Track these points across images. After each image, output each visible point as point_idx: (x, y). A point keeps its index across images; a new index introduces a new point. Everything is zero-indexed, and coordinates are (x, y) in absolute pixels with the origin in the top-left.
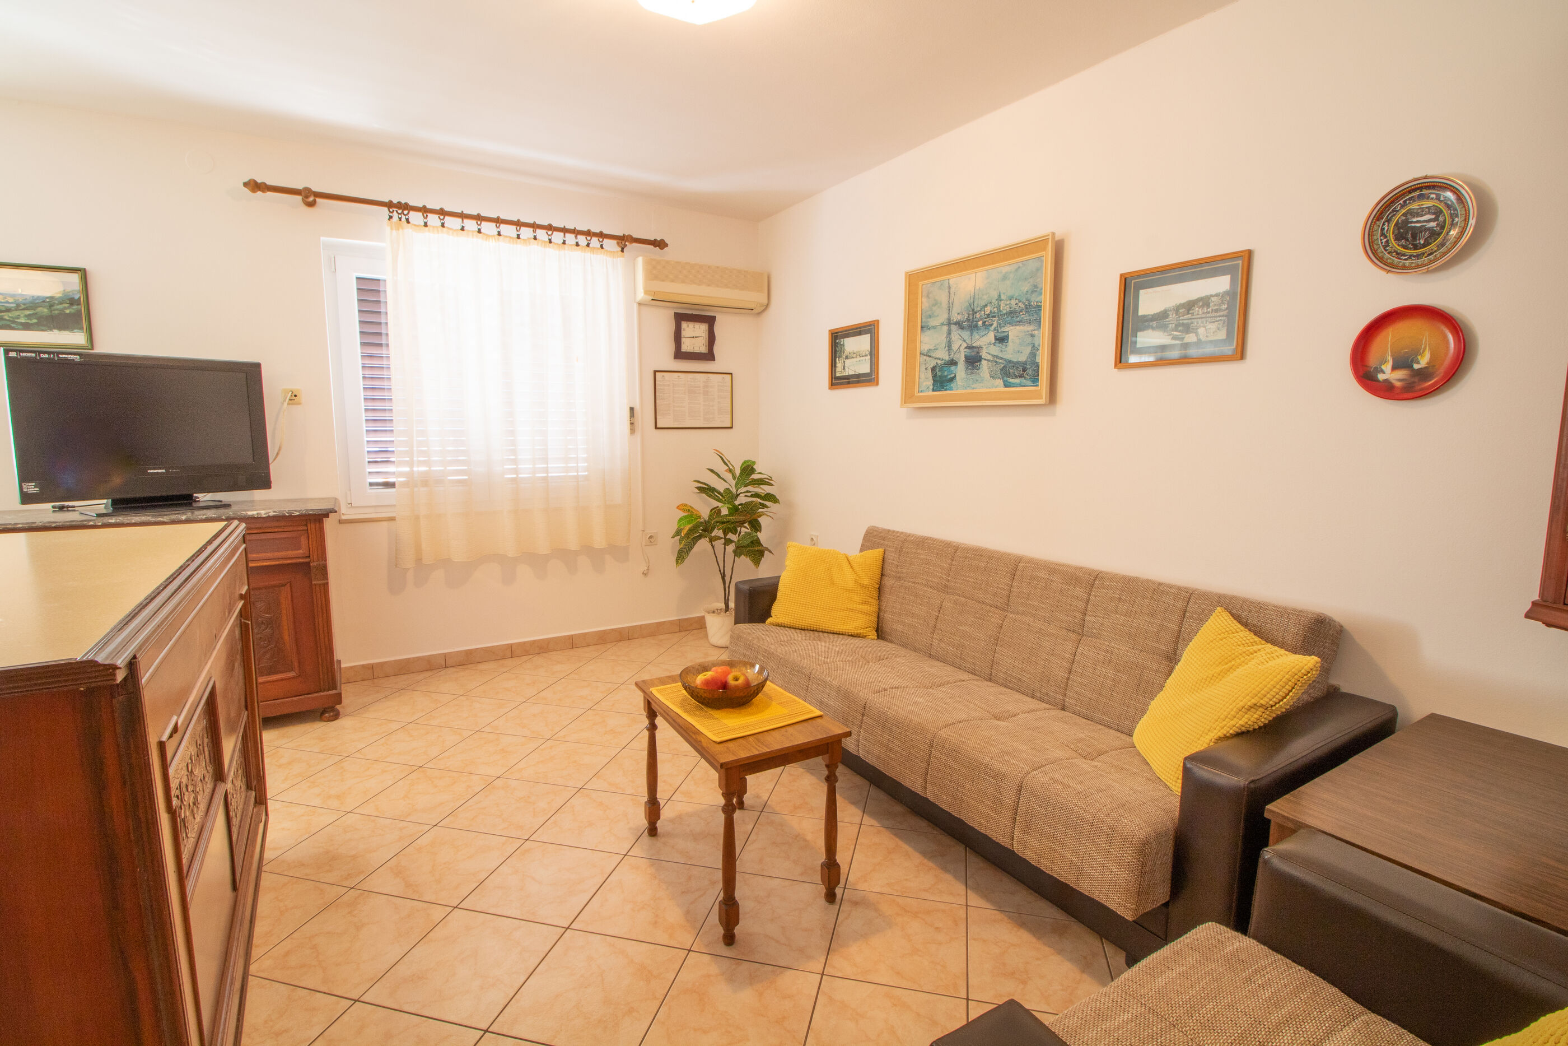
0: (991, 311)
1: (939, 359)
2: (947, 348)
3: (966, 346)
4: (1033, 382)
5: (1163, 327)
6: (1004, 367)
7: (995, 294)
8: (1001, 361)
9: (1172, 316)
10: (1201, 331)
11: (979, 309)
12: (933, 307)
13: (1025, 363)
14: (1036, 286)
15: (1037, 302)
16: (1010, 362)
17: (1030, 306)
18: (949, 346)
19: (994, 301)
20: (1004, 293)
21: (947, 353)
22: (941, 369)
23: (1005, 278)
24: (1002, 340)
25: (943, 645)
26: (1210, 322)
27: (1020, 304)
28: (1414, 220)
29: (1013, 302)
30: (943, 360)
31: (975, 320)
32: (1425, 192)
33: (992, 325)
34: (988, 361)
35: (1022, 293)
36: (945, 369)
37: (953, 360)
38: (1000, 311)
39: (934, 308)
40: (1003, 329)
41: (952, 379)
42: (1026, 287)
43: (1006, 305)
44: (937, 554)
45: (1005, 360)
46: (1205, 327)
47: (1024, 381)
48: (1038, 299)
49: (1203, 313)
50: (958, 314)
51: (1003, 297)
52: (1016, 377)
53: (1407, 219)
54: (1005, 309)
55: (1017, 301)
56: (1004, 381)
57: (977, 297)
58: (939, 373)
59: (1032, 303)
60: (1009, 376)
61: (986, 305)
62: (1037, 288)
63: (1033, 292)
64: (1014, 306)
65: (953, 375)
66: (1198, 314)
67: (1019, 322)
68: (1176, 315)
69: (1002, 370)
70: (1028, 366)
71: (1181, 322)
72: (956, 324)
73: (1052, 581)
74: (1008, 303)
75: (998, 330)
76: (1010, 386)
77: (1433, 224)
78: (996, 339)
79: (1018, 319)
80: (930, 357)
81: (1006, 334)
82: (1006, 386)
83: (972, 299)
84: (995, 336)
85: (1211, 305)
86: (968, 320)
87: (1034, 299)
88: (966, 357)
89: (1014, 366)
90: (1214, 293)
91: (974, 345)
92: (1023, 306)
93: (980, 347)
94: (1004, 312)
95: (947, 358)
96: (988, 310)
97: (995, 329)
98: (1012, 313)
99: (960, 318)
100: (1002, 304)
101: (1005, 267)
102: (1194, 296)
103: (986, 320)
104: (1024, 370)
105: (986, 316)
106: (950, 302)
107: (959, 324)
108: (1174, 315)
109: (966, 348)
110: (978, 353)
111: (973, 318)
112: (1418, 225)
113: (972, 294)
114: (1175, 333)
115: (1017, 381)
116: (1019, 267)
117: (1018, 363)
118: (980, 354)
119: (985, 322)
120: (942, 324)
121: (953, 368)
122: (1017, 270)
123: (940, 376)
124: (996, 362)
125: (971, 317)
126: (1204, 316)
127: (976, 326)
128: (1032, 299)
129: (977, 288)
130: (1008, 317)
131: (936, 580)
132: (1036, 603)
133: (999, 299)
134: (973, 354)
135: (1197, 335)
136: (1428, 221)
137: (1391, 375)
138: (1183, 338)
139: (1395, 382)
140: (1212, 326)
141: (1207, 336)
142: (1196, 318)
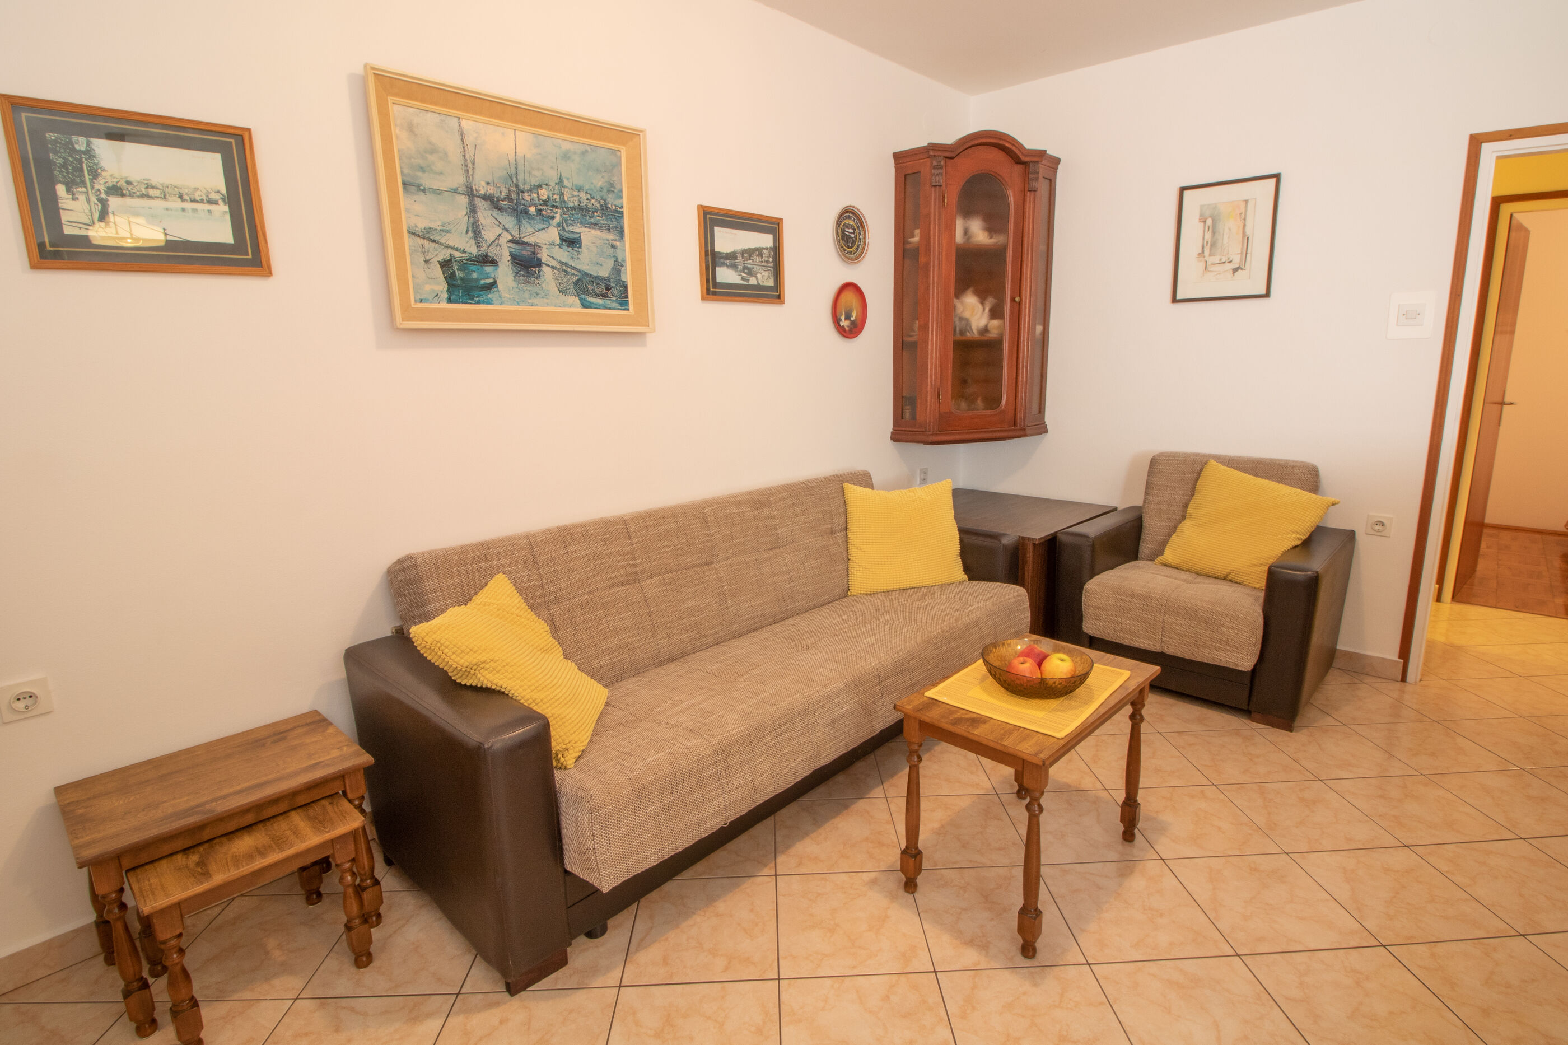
0: (548, 197)
1: (457, 249)
2: (470, 234)
3: (510, 238)
4: (621, 304)
5: (734, 267)
6: (578, 280)
7: (553, 176)
8: (573, 271)
9: (740, 259)
10: (759, 276)
11: (527, 187)
12: (428, 155)
13: (608, 280)
14: (612, 185)
15: (615, 206)
16: (587, 274)
17: (607, 208)
18: (476, 231)
19: (552, 184)
20: (568, 179)
21: (473, 242)
22: (464, 266)
23: (566, 157)
24: (572, 242)
25: (674, 639)
26: (764, 270)
27: (593, 201)
28: (847, 230)
29: (584, 196)
30: (464, 252)
31: (522, 202)
32: (851, 215)
33: (553, 218)
34: (553, 267)
35: (595, 187)
36: (473, 268)
37: (486, 256)
38: (565, 202)
39: (431, 158)
40: (571, 228)
41: (492, 286)
42: (599, 182)
43: (573, 196)
44: (605, 540)
45: (579, 271)
46: (761, 274)
47: (608, 302)
48: (617, 202)
49: (759, 262)
50: (488, 183)
51: (566, 183)
52: (597, 296)
53: (844, 229)
54: (572, 202)
55: (589, 196)
56: (581, 300)
57: (521, 167)
58: (459, 274)
59: (610, 206)
60: (588, 294)
61: (540, 186)
62: (615, 188)
63: (609, 191)
64: (584, 203)
65: (491, 281)
66: (756, 262)
67: (595, 224)
68: (743, 258)
69: (576, 283)
70: (612, 284)
71: (746, 265)
72: (485, 198)
73: (743, 512)
74: (575, 193)
75: (563, 227)
76: (591, 308)
77: (852, 236)
78: (563, 240)
79: (592, 220)
80: (434, 241)
81: (578, 236)
82: (584, 306)
83: (513, 170)
84: (560, 235)
85: (764, 255)
86: (508, 198)
87: (612, 202)
88: (511, 255)
89: (592, 281)
90: (764, 247)
91: (525, 240)
92: (598, 206)
93: (536, 246)
94: (571, 205)
95: (474, 250)
96: (544, 194)
97: (558, 225)
98: (582, 210)
99: (491, 190)
100: (565, 191)
101: (566, 142)
102: (753, 245)
103: (542, 207)
104: (608, 288)
105: (541, 202)
106: (467, 157)
107: (494, 203)
108: (741, 258)
109: (510, 241)
110: (534, 253)
111: (518, 199)
112: (848, 234)
113: (513, 161)
114: (743, 275)
115: (600, 301)
116: (586, 151)
117: (598, 278)
118: (539, 256)
119: (541, 210)
120: (455, 191)
121: (488, 269)
122: (584, 153)
123: (462, 279)
124: (565, 271)
125: (514, 196)
126: (760, 264)
127: (526, 213)
128: (609, 200)
129: (520, 154)
130: (577, 214)
131: (622, 572)
132: (742, 539)
133: (560, 182)
134: (525, 253)
135: (757, 279)
136: (851, 233)
137: (844, 323)
138: (749, 280)
139: (846, 327)
140: (766, 274)
141: (763, 282)
142: (756, 265)
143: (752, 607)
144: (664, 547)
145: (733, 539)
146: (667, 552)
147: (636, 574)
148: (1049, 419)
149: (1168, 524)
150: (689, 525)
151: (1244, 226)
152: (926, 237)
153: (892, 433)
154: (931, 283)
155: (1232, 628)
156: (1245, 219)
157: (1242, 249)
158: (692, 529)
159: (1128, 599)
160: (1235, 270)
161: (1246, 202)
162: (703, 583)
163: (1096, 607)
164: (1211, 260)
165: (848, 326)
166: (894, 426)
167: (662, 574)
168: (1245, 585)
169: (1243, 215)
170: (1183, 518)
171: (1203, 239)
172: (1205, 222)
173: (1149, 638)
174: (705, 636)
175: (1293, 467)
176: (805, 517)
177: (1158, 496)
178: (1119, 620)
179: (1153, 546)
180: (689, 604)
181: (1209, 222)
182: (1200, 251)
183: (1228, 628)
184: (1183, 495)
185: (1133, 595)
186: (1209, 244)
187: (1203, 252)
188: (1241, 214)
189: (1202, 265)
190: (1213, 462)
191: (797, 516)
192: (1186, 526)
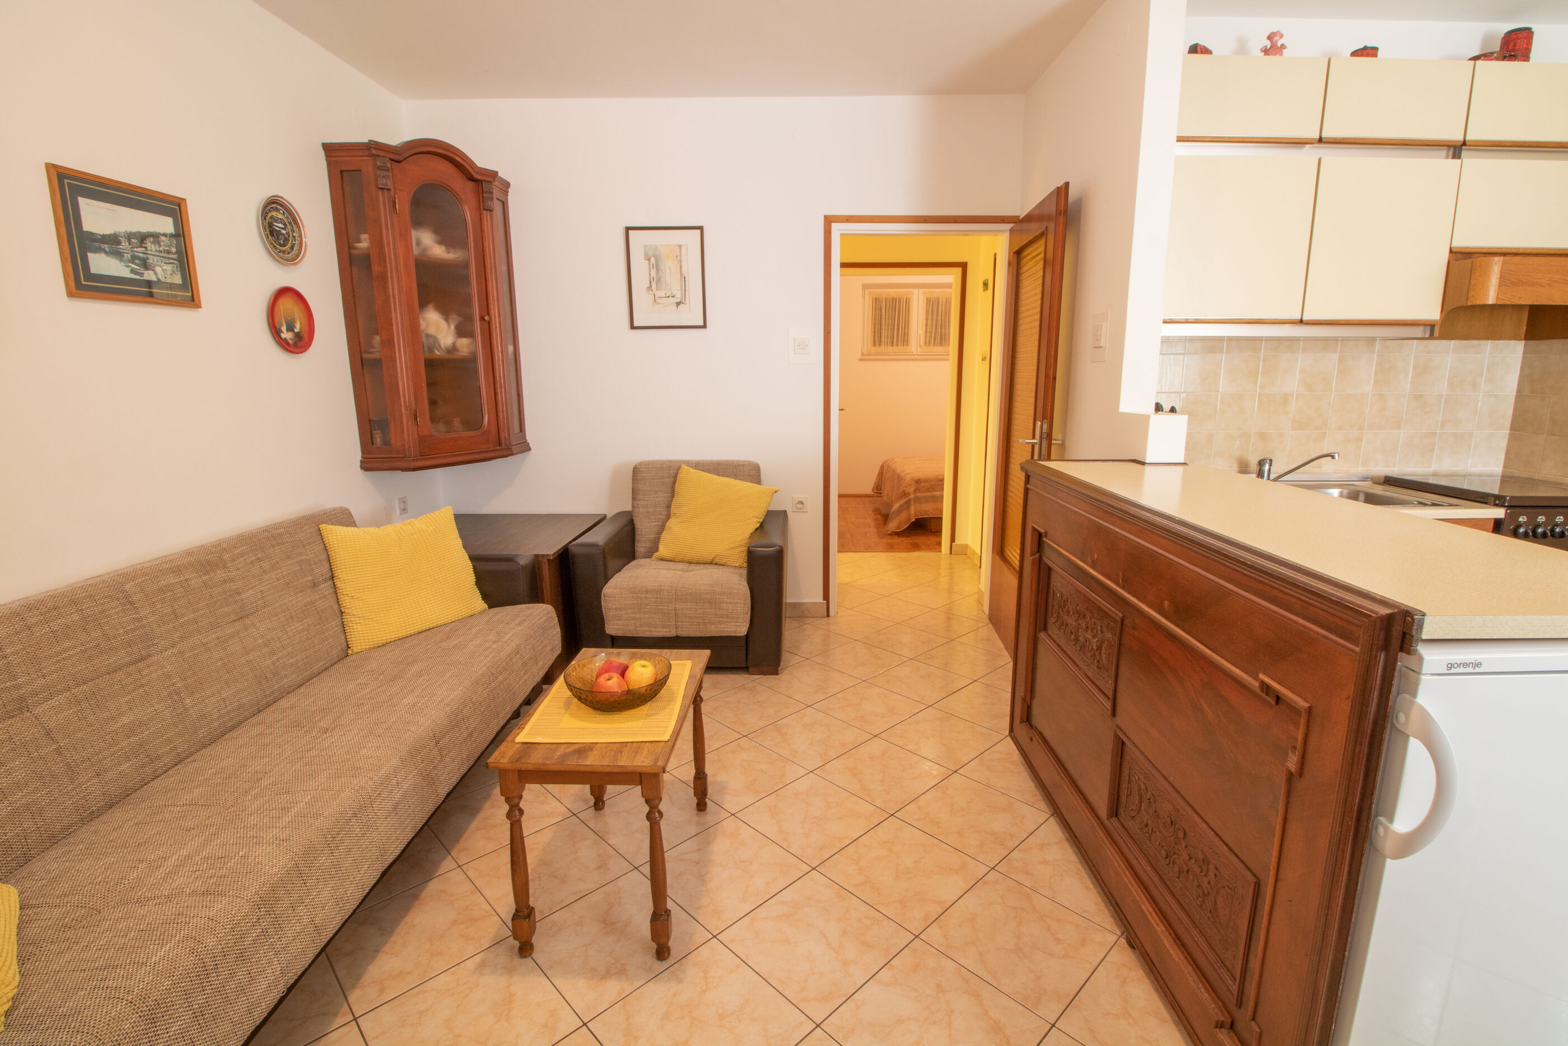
5: (118, 255)
9: (125, 245)
10: (158, 269)
25: (110, 776)
26: (165, 263)
28: (276, 224)
32: (279, 207)
46: (161, 267)
49: (156, 251)
53: (272, 222)
66: (152, 251)
68: (130, 244)
71: (136, 254)
73: (186, 580)
77: (284, 232)
85: (162, 244)
90: (161, 232)
102: (144, 229)
108: (127, 244)
112: (278, 229)
114: (133, 266)
126: (157, 254)
132: (192, 616)
135: (156, 273)
136: (282, 228)
137: (286, 335)
138: (143, 274)
139: (289, 340)
140: (169, 268)
141: (165, 277)
142: (151, 255)
143: (224, 700)
144: (65, 650)
145: (177, 617)
146: (71, 656)
147: (22, 699)
148: (530, 437)
149: (656, 524)
150: (103, 611)
151: (681, 267)
152: (378, 243)
153: (361, 462)
154: (391, 295)
155: (730, 603)
156: (680, 261)
157: (681, 287)
158: (109, 616)
159: (643, 596)
160: (678, 304)
161: (680, 246)
162: (142, 686)
163: (616, 609)
164: (659, 294)
165: (291, 339)
166: (363, 453)
167: (69, 689)
168: (728, 565)
169: (679, 257)
170: (668, 517)
171: (650, 275)
172: (649, 260)
173: (665, 626)
174: (159, 757)
175: (743, 466)
176: (276, 572)
177: (645, 501)
178: (638, 616)
179: (647, 545)
180: (125, 720)
181: (653, 260)
182: (649, 285)
183: (727, 603)
184: (664, 497)
185: (647, 592)
186: (655, 280)
187: (651, 286)
188: (677, 256)
189: (651, 297)
190: (684, 467)
191: (265, 572)
192: (672, 523)
